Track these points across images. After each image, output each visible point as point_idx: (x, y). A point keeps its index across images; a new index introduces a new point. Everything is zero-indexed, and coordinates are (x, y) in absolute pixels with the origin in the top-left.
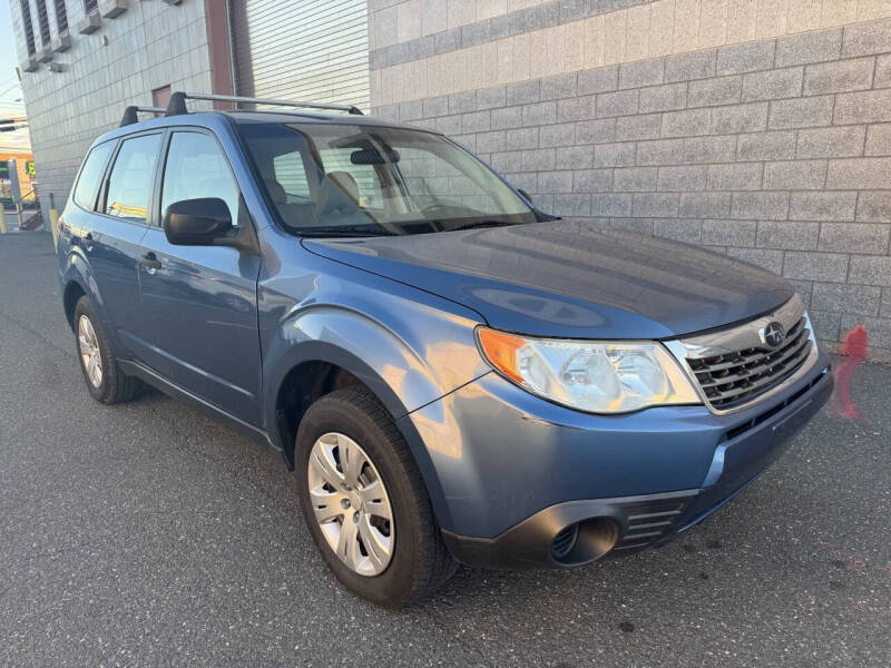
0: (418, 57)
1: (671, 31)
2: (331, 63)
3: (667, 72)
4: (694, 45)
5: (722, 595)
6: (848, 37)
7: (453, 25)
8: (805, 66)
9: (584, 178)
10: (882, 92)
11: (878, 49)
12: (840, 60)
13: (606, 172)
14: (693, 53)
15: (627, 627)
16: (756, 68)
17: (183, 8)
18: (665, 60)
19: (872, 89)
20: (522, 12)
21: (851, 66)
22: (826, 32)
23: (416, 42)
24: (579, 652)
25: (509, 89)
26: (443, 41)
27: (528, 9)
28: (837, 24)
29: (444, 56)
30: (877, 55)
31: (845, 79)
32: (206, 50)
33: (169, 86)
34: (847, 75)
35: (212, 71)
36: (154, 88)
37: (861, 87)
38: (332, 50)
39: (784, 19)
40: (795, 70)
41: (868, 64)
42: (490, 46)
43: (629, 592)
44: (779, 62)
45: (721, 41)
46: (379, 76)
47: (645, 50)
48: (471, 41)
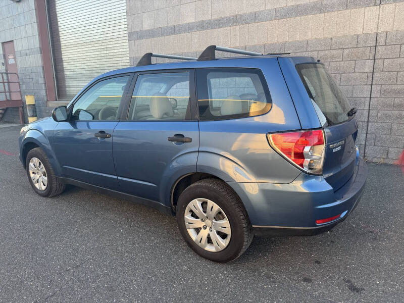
0: (153, 37)
1: (266, 34)
2: (105, 35)
3: (265, 50)
4: (276, 40)
5: (341, 247)
6: (333, 42)
7: (171, 24)
8: (318, 51)
9: (232, 92)
10: (346, 62)
11: (344, 47)
12: (331, 50)
13: (241, 89)
14: (276, 43)
15: (318, 262)
16: (300, 51)
17: (21, 4)
18: (264, 45)
19: (342, 61)
20: (203, 22)
21: (334, 52)
22: (325, 39)
23: (152, 30)
24: (308, 273)
25: (197, 53)
26: (166, 31)
27: (205, 21)
28: (329, 36)
29: (166, 37)
30: (344, 49)
31: (333, 57)
32: (35, 26)
33: (13, 41)
34: (333, 55)
35: (39, 35)
36: (3, 41)
37: (339, 60)
38: (105, 30)
39: (310, 33)
40: (314, 52)
41: (340, 51)
42: (189, 35)
43: (311, 251)
44: (308, 49)
45: (286, 39)
46: (133, 43)
47: (256, 41)
48: (179, 32)
